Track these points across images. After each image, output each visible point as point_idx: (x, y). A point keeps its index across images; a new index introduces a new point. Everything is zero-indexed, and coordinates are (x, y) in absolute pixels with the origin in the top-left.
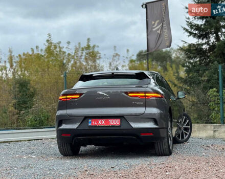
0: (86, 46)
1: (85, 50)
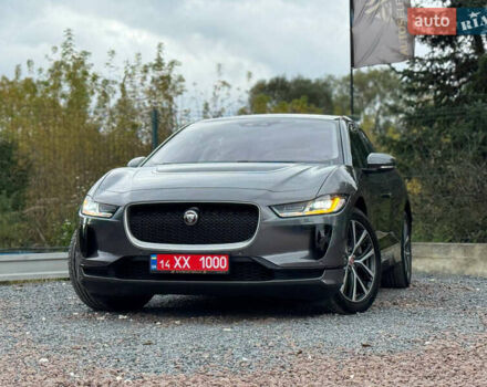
0: (154, 62)
1: (150, 70)
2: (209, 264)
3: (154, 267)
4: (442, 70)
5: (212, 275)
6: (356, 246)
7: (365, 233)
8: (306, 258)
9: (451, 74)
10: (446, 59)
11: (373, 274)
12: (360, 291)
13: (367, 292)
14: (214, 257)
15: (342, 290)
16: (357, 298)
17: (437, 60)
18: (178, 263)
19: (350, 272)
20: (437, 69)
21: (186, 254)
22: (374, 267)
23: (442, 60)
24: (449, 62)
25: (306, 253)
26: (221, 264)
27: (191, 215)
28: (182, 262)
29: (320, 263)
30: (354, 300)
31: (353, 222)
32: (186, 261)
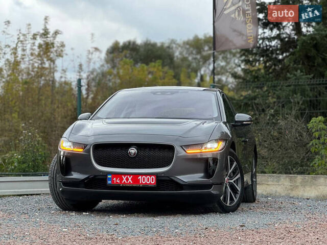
0: (42, 32)
1: (38, 37)
2: (144, 180)
3: (109, 182)
4: (271, 46)
5: (146, 188)
6: (230, 171)
7: (235, 163)
8: (202, 178)
9: (277, 49)
10: (274, 38)
11: (239, 189)
12: (232, 199)
13: (236, 200)
14: (147, 176)
15: (222, 198)
16: (230, 204)
17: (267, 38)
18: (125, 180)
19: (226, 187)
20: (267, 46)
21: (130, 174)
22: (240, 185)
23: (270, 39)
24: (276, 41)
25: (202, 175)
26: (151, 181)
27: (133, 151)
28: (127, 179)
29: (210, 181)
30: (228, 204)
31: (229, 157)
32: (130, 179)
